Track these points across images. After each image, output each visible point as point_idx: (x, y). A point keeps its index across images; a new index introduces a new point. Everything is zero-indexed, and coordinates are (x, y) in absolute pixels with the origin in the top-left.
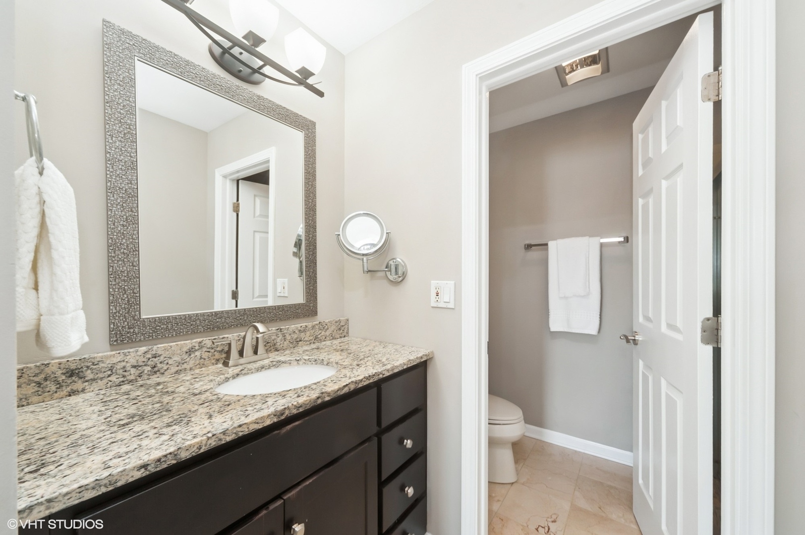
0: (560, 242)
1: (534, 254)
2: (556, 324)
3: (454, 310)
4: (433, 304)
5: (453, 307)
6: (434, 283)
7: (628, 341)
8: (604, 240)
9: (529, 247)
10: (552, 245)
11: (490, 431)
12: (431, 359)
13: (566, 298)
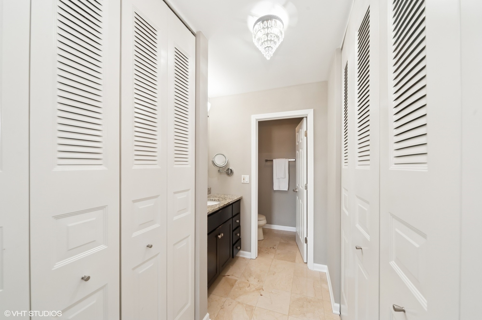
0: (277, 160)
1: (269, 163)
2: (276, 188)
3: (249, 184)
4: (242, 182)
5: (248, 183)
6: (243, 176)
7: (294, 191)
8: (290, 160)
9: (267, 161)
10: (274, 160)
11: (258, 223)
12: (242, 198)
13: (279, 179)
